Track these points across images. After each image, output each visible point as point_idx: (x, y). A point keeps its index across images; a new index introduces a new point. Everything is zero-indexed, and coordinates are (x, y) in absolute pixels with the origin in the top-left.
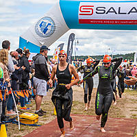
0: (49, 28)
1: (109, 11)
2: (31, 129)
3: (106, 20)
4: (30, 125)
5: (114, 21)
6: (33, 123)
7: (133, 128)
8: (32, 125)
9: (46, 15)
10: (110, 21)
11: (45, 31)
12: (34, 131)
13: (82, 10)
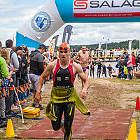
0: (45, 22)
1: (102, 5)
2: (34, 122)
3: (100, 14)
5: (108, 14)
6: (35, 117)
9: (42, 10)
10: (104, 14)
11: (41, 26)
12: (37, 124)
13: (76, 4)
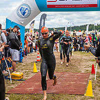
2: (19, 83)
4: (18, 80)
6: (19, 78)
7: (87, 79)
8: (19, 80)
11: (24, 14)
12: (21, 84)
